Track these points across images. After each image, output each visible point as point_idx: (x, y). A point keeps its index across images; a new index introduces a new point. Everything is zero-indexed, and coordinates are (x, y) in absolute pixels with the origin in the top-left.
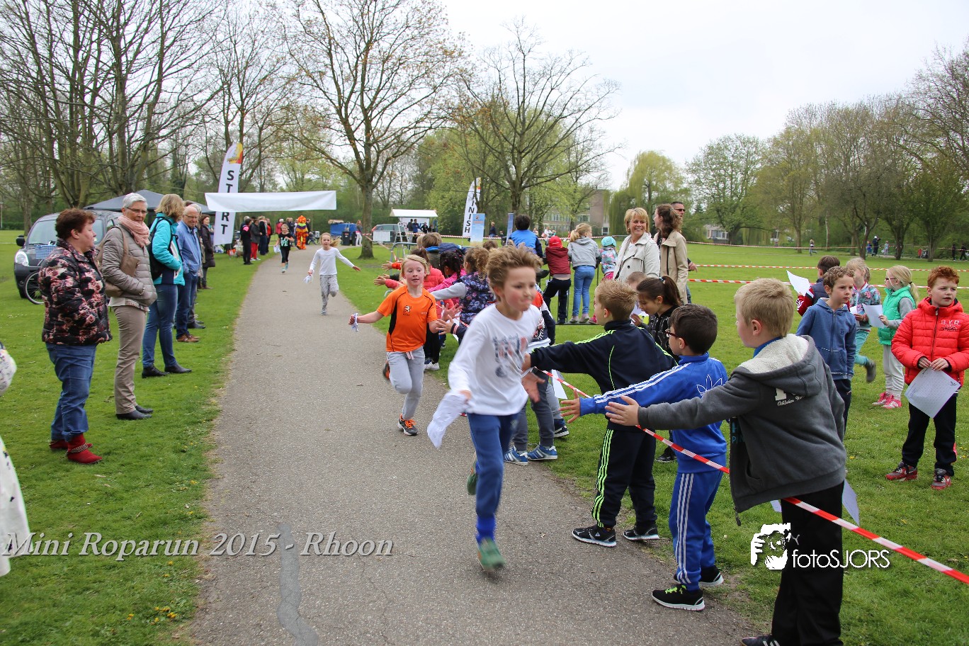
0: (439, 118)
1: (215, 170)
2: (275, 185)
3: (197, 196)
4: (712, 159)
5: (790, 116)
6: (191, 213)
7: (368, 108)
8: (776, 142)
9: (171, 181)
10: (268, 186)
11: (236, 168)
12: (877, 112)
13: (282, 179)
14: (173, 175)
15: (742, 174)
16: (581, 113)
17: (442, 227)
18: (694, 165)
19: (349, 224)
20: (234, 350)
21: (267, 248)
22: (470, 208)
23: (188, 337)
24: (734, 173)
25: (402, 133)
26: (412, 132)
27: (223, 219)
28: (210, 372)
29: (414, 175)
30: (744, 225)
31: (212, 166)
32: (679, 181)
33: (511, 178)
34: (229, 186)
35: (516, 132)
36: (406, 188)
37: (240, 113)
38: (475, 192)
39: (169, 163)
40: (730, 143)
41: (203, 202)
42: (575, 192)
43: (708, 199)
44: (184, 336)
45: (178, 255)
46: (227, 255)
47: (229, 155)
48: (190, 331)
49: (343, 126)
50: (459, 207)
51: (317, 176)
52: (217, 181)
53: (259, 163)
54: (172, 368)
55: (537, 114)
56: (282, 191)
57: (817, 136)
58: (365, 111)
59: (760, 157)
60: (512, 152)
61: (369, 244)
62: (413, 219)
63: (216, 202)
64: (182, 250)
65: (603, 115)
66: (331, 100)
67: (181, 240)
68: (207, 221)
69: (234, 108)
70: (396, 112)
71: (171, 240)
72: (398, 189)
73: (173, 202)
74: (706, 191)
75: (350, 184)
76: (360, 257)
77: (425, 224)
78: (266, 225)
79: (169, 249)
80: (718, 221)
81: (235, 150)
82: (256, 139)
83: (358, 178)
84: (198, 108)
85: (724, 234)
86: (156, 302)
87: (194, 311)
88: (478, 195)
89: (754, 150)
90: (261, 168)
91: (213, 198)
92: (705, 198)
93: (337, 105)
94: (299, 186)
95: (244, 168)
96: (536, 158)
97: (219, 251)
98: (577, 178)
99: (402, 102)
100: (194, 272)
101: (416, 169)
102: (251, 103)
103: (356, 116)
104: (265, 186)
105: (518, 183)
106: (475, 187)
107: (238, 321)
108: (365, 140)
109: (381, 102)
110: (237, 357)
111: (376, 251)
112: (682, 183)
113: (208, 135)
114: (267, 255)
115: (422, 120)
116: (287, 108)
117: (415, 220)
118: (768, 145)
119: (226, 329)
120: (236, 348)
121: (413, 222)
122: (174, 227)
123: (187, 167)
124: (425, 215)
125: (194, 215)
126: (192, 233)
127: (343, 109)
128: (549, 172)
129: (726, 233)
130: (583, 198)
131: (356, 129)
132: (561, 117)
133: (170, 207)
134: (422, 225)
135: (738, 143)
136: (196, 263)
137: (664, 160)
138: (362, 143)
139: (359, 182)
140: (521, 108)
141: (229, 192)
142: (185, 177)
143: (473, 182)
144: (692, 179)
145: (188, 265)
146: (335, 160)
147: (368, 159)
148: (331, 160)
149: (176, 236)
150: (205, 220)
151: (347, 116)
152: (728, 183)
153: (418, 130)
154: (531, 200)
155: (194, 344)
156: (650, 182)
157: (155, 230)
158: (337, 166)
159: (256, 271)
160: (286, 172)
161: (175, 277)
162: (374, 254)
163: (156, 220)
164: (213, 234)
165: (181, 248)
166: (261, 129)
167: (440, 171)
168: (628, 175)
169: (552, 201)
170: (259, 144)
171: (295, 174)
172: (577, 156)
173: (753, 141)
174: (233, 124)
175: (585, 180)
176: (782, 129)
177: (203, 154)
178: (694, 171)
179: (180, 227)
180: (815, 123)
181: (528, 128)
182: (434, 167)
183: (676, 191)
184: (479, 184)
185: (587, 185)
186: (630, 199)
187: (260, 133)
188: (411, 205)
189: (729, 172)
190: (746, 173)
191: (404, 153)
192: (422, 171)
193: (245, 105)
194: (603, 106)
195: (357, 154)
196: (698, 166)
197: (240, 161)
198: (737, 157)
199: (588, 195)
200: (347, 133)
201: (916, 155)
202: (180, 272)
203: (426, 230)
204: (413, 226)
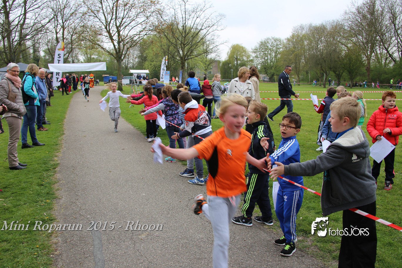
0: (150, 30)
1: (52, 54)
2: (79, 61)
3: (45, 65)
4: (262, 47)
5: (294, 29)
6: (42, 72)
7: (119, 26)
8: (288, 40)
9: (33, 59)
10: (76, 61)
11: (62, 53)
12: (329, 27)
13: (81, 58)
14: (34, 56)
15: (274, 53)
16: (209, 28)
18: (255, 49)
19: (112, 76)
20: (64, 134)
21: (77, 87)
22: (163, 69)
23: (43, 129)
24: (271, 53)
25: (134, 37)
26: (138, 36)
27: (57, 75)
28: (53, 145)
29: (138, 55)
30: (275, 74)
31: (51, 52)
32: (248, 57)
33: (181, 56)
34: (59, 61)
35: (182, 36)
36: (135, 61)
37: (62, 29)
38: (165, 62)
39: (31, 51)
40: (269, 40)
41: (47, 68)
42: (206, 62)
43: (261, 64)
44: (41, 128)
45: (36, 92)
46: (59, 91)
47: (58, 47)
48: (44, 125)
49: (108, 34)
50: (158, 68)
51: (97, 56)
52: (53, 59)
53: (71, 51)
54: (35, 143)
55: (191, 29)
56: (82, 62)
57: (305, 37)
58: (117, 28)
59: (282, 46)
60: (181, 45)
63: (53, 68)
64: (38, 89)
65: (219, 28)
66: (102, 23)
67: (37, 85)
68: (50, 76)
69: (59, 27)
70: (131, 28)
71: (33, 85)
72: (132, 61)
73: (34, 68)
74: (260, 61)
75: (111, 59)
77: (144, 76)
78: (76, 77)
79: (32, 89)
80: (265, 72)
81: (61, 45)
82: (70, 40)
83: (115, 56)
84: (43, 26)
85: (267, 78)
86: (26, 114)
87: (45, 117)
88: (167, 63)
89: (279, 43)
90: (72, 53)
91: (52, 66)
92: (260, 63)
93: (105, 25)
94: (89, 60)
95: (65, 53)
96: (191, 47)
97: (55, 89)
98: (207, 56)
100: (44, 99)
101: (139, 52)
102: (67, 24)
103: (114, 30)
104: (74, 61)
105: (184, 58)
106: (165, 60)
107: (65, 120)
108: (118, 40)
109: (124, 23)
110: (66, 137)
112: (250, 57)
113: (49, 39)
114: (77, 90)
115: (142, 31)
116: (83, 26)
117: (140, 74)
118: (285, 41)
119: (60, 124)
120: (65, 133)
121: (139, 75)
122: (34, 79)
123: (40, 53)
124: (144, 72)
125: (43, 73)
126: (43, 82)
127: (108, 27)
128: (195, 53)
129: (268, 78)
130: (209, 64)
131: (114, 35)
132: (201, 29)
133: (33, 70)
134: (143, 76)
135: (273, 40)
136: (45, 95)
137: (242, 48)
138: (116, 41)
139: (115, 58)
140: (184, 27)
141: (59, 63)
142: (39, 57)
143: (164, 58)
144: (254, 56)
145: (41, 96)
146: (105, 49)
147: (119, 48)
148: (103, 49)
149: (35, 83)
150: (49, 76)
151: (110, 30)
152: (269, 57)
153: (141, 36)
154: (188, 65)
155: (46, 132)
156: (237, 57)
157: (25, 80)
158: (106, 51)
159: (72, 97)
160: (83, 55)
161: (35, 102)
162: (123, 89)
163: (25, 76)
164: (52, 82)
165: (37, 88)
166: (72, 36)
167: (150, 53)
168: (228, 54)
169: (196, 65)
170: (71, 42)
171: (87, 55)
172: (207, 47)
173: (279, 40)
174: (59, 33)
175: (211, 56)
176: (291, 34)
177: (46, 47)
178: (255, 52)
179: (37, 79)
180: (304, 32)
181: (187, 34)
182: (147, 51)
183: (248, 61)
184: (167, 59)
185: (211, 58)
186: (229, 64)
187: (72, 37)
188: (137, 68)
189: (269, 52)
190: (276, 53)
191: (134, 45)
192: (142, 53)
193: (64, 25)
194: (219, 24)
195: (114, 46)
196: (257, 50)
197: (63, 50)
198: (272, 46)
199: (211, 63)
200: (110, 37)
201: (344, 45)
202: (38, 100)
203: (144, 78)
204: (139, 77)
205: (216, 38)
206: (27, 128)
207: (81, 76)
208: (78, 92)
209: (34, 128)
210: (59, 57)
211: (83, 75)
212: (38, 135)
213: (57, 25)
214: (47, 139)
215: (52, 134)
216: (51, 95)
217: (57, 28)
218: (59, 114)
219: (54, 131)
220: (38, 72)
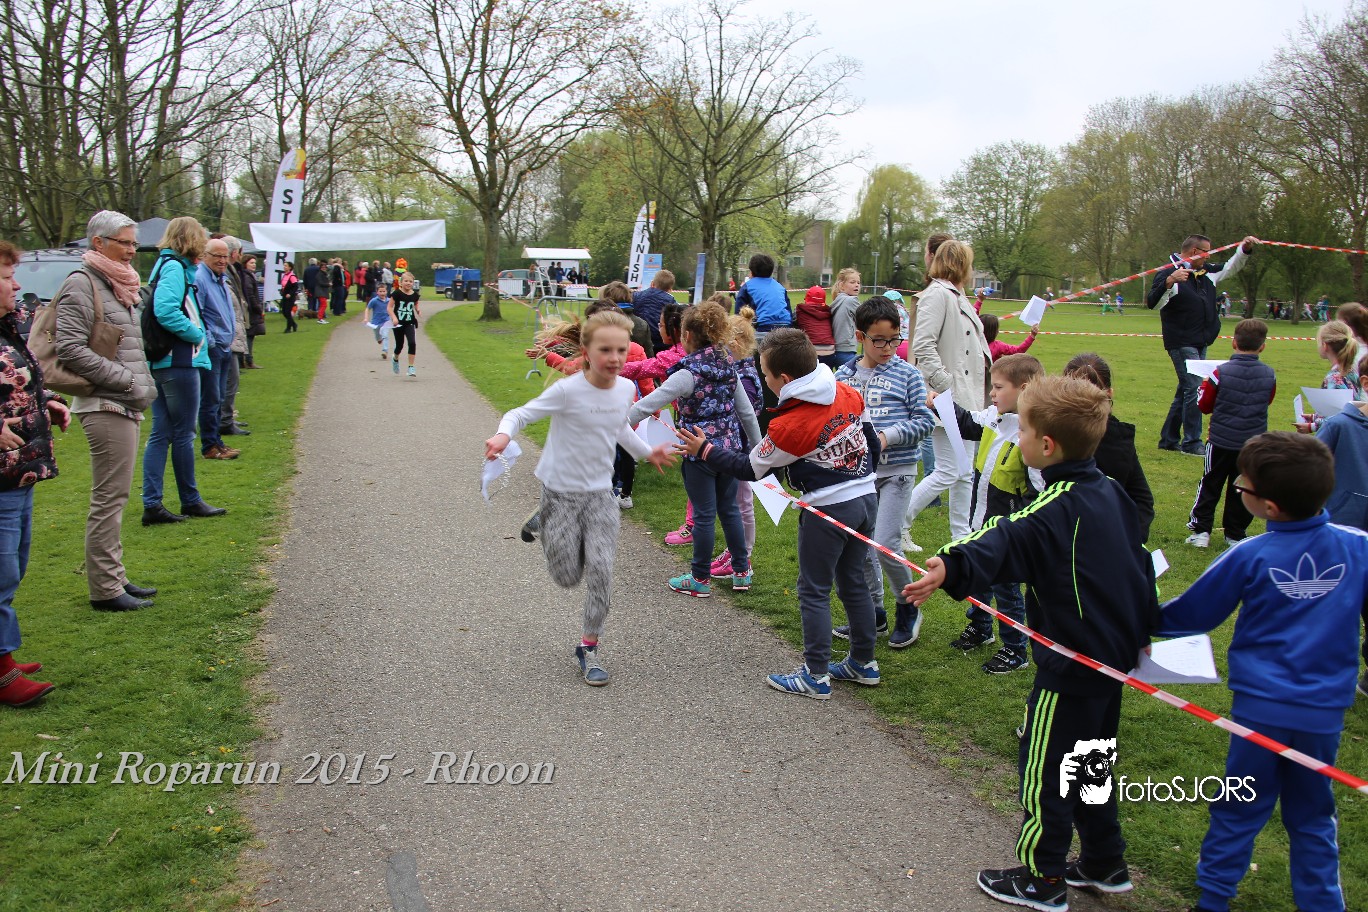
0: (597, 112)
1: (265, 191)
2: (351, 214)
3: (237, 228)
4: (979, 177)
5: (1092, 115)
6: (217, 249)
7: (492, 95)
8: (1073, 152)
9: (200, 205)
10: (344, 215)
11: (297, 186)
12: (1216, 111)
13: (362, 205)
14: (203, 197)
15: (1021, 198)
16: (805, 105)
17: (595, 273)
18: (954, 184)
19: (462, 269)
20: (296, 472)
21: (344, 304)
22: (639, 246)
23: (220, 451)
24: (1010, 197)
25: (543, 134)
26: (555, 133)
27: (277, 262)
28: (257, 514)
29: (554, 198)
30: (1023, 271)
31: (260, 185)
32: (930, 209)
33: (701, 201)
34: (287, 212)
35: (709, 133)
36: (542, 219)
37: (300, 104)
38: (648, 222)
40: (1004, 153)
41: (246, 236)
42: (784, 224)
43: (974, 234)
44: (215, 450)
45: (198, 318)
47: (284, 167)
48: (224, 439)
49: (454, 123)
50: (619, 244)
51: (413, 201)
52: (268, 207)
53: (329, 180)
54: (192, 507)
55: (739, 110)
56: (363, 220)
57: (1129, 144)
58: (487, 101)
59: (1047, 174)
60: (704, 164)
61: (494, 299)
62: (556, 262)
63: (267, 237)
64: (204, 310)
65: (837, 109)
66: (436, 85)
67: (201, 294)
68: (252, 264)
69: (291, 98)
70: (533, 103)
71: (186, 293)
72: (531, 220)
73: (188, 231)
74: (971, 223)
75: (461, 210)
76: (482, 318)
77: (572, 270)
79: (183, 308)
80: (988, 265)
81: (294, 158)
82: (325, 146)
83: (478, 201)
84: (236, 96)
88: (651, 226)
89: (1038, 163)
90: (332, 189)
91: (262, 231)
92: (969, 232)
93: (446, 92)
94: (388, 213)
95: (308, 189)
96: (739, 172)
98: (787, 204)
99: (540, 89)
100: (225, 346)
101: (555, 190)
102: (316, 89)
103: (473, 110)
104: (338, 215)
105: (712, 209)
106: (648, 215)
107: (302, 421)
108: (487, 145)
109: (510, 88)
110: (302, 485)
111: (504, 309)
112: (936, 211)
113: (254, 138)
114: (343, 315)
115: (571, 115)
116: (371, 96)
117: (559, 263)
118: (1059, 157)
119: (284, 436)
120: (299, 469)
121: (556, 266)
122: (192, 273)
123: (225, 189)
124: (574, 256)
125: (227, 254)
126: (220, 283)
127: (454, 98)
128: (748, 193)
129: (996, 282)
130: (796, 233)
131: (476, 127)
132: (776, 111)
133: (184, 240)
134: (568, 271)
135: (1017, 154)
136: (228, 331)
137: (910, 178)
138: (482, 148)
139: (479, 206)
140: (716, 102)
141: (285, 222)
142: (222, 203)
143: (644, 207)
144: (951, 206)
145: (214, 334)
146: (443, 175)
147: (492, 172)
148: (437, 173)
149: (193, 286)
151: (460, 110)
152: (1002, 211)
153: (565, 130)
154: (721, 234)
155: (232, 463)
156: (890, 209)
157: (158, 277)
158: (446, 183)
160: (368, 195)
161: (194, 355)
162: (503, 314)
164: (262, 284)
165: (202, 308)
167: (594, 191)
168: (859, 199)
169: (750, 235)
170: (330, 150)
171: (382, 197)
172: (787, 172)
173: (1038, 151)
174: (290, 121)
175: (803, 205)
176: (1082, 133)
177: (246, 168)
178: (953, 194)
179: (200, 274)
180: (1127, 126)
181: (726, 128)
182: (584, 186)
183: (927, 222)
184: (652, 211)
185: (801, 214)
186: (861, 233)
187: (331, 135)
188: (549, 242)
189: (1003, 195)
190: (1027, 197)
191: (543, 164)
192: (565, 193)
193: (308, 91)
194: (837, 95)
195: (475, 164)
196: (960, 186)
197: (302, 175)
198: (1013, 174)
199: (802, 228)
200: (460, 133)
201: (1273, 172)
202: (203, 347)
203: (575, 278)
204: (555, 272)
205: (827, 141)
206: (166, 453)
207: (360, 268)
208: (349, 319)
209: (191, 450)
210: (287, 200)
211: (366, 264)
212: (204, 473)
213: (285, 90)
214: (236, 491)
215: (254, 473)
216: (255, 330)
217: (282, 103)
218: (281, 397)
219: (262, 462)
220: (203, 247)
